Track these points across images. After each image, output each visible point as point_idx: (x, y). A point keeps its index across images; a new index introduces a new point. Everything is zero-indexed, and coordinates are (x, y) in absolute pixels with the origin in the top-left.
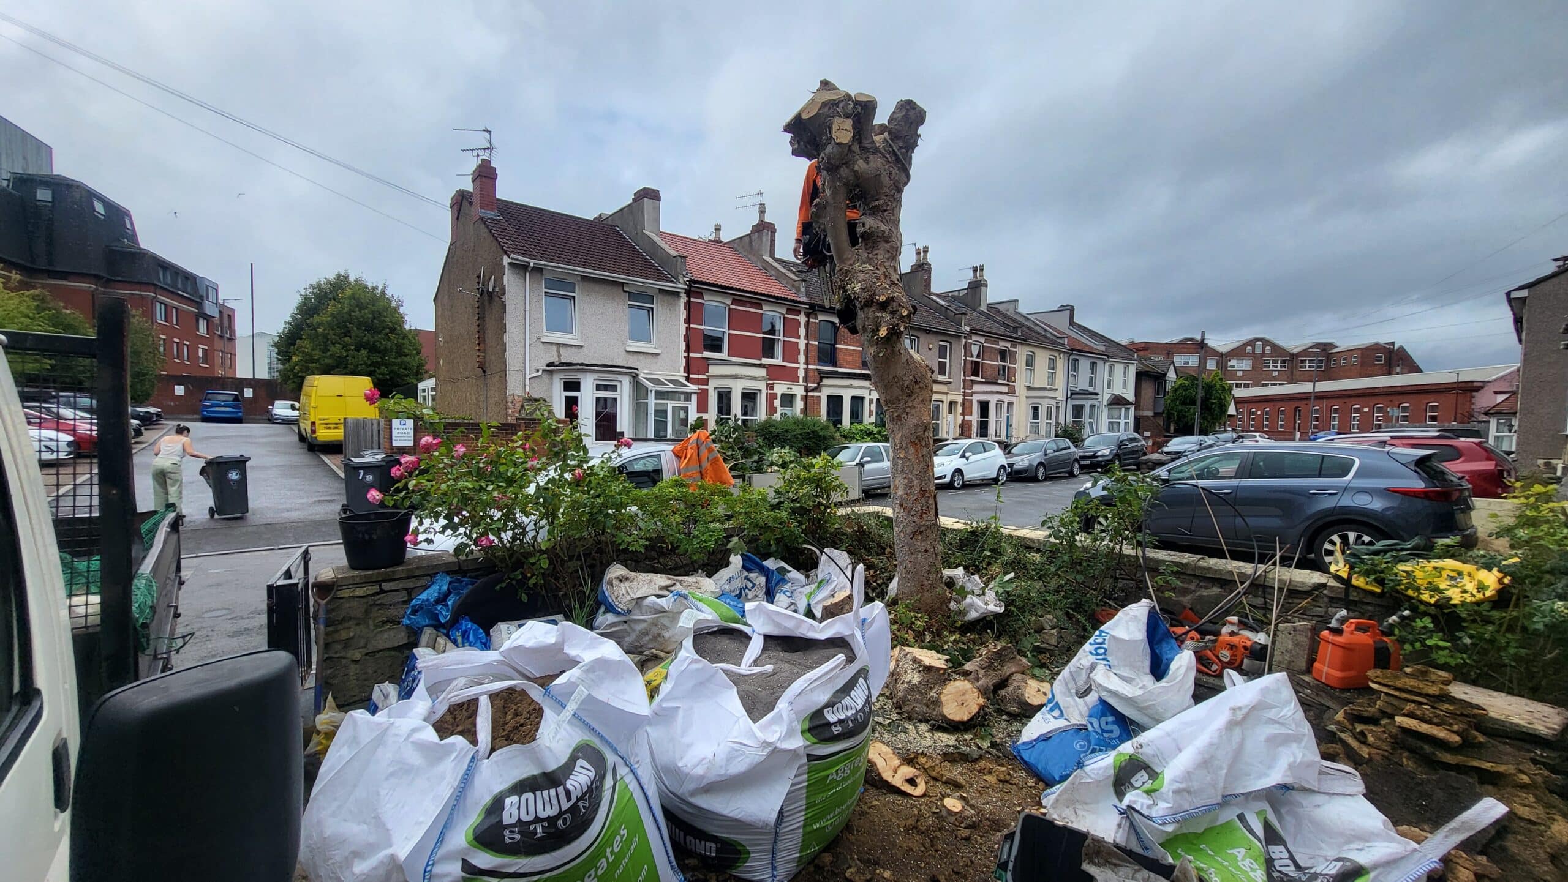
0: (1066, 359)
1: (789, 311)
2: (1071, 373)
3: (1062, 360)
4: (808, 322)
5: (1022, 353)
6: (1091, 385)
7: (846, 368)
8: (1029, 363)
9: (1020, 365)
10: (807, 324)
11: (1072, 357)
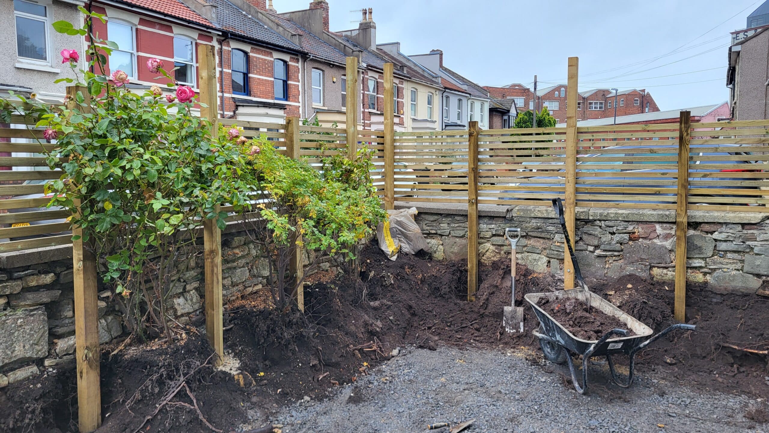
0: (441, 96)
1: (201, 37)
2: (444, 108)
3: (437, 96)
4: (221, 49)
5: (407, 88)
6: (459, 119)
7: (259, 97)
8: (414, 99)
9: (406, 100)
10: (221, 51)
11: (445, 94)
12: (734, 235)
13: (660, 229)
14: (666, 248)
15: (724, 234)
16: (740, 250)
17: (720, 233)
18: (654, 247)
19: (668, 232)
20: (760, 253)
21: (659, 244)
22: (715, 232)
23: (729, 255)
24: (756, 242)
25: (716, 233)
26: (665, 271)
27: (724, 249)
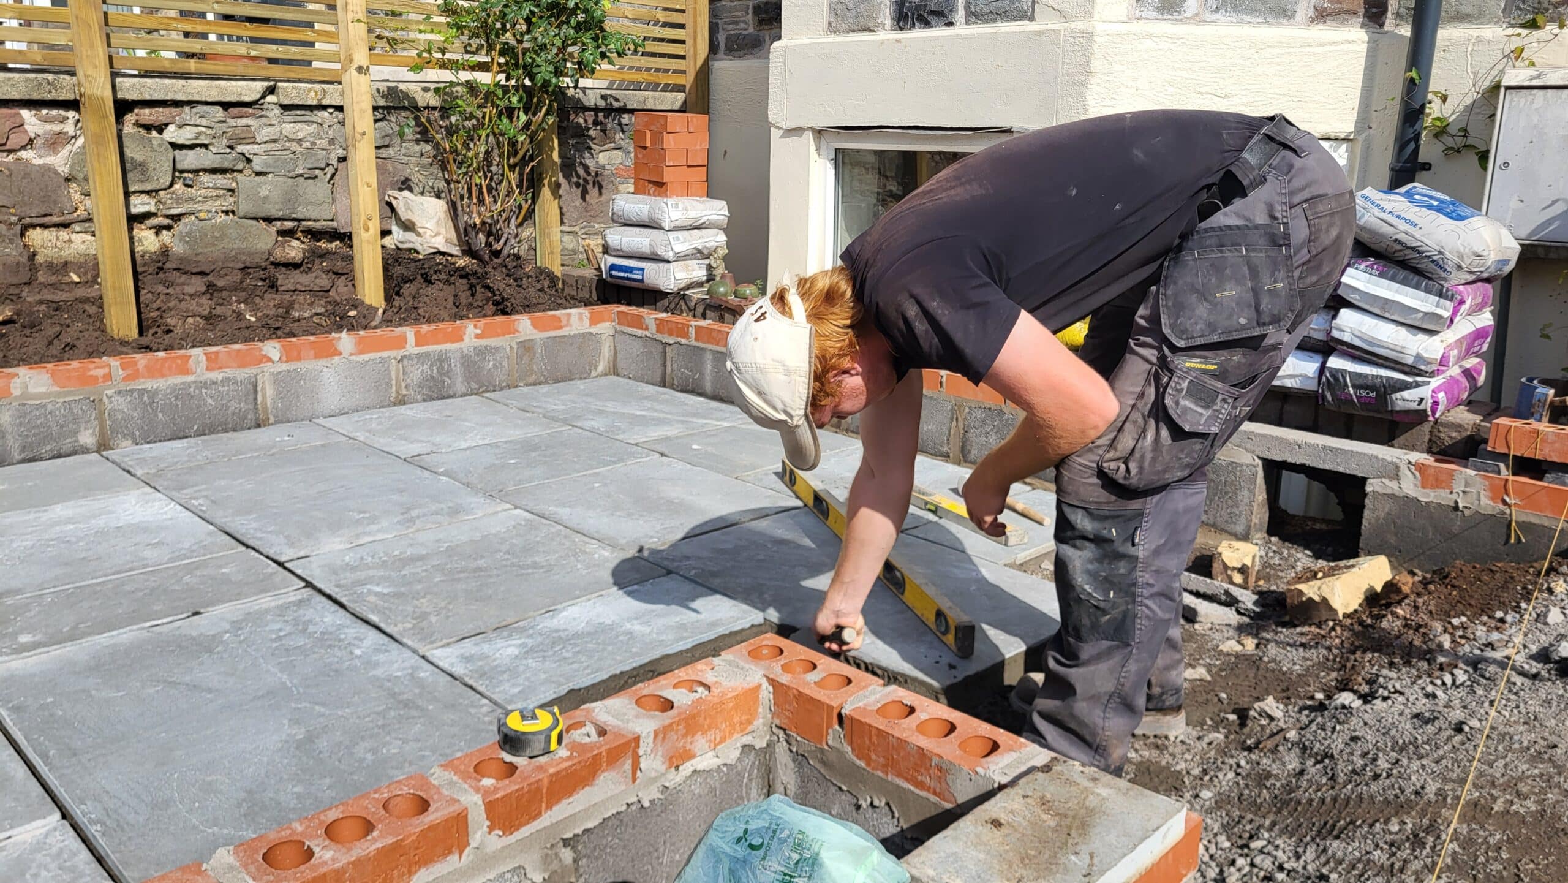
12: (209, 131)
13: (34, 120)
14: (56, 173)
15: (188, 128)
16: (226, 165)
17: (180, 127)
18: (27, 171)
19: (57, 128)
20: (264, 170)
21: (37, 161)
22: (167, 125)
23: (205, 178)
24: (256, 146)
25: (171, 128)
26: (64, 234)
27: (193, 167)
